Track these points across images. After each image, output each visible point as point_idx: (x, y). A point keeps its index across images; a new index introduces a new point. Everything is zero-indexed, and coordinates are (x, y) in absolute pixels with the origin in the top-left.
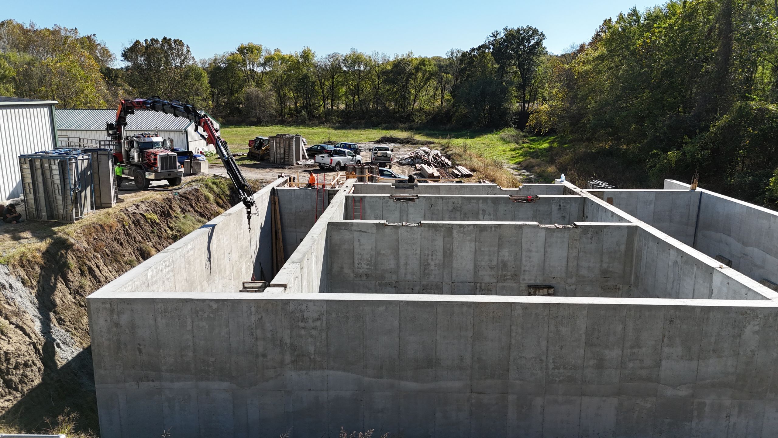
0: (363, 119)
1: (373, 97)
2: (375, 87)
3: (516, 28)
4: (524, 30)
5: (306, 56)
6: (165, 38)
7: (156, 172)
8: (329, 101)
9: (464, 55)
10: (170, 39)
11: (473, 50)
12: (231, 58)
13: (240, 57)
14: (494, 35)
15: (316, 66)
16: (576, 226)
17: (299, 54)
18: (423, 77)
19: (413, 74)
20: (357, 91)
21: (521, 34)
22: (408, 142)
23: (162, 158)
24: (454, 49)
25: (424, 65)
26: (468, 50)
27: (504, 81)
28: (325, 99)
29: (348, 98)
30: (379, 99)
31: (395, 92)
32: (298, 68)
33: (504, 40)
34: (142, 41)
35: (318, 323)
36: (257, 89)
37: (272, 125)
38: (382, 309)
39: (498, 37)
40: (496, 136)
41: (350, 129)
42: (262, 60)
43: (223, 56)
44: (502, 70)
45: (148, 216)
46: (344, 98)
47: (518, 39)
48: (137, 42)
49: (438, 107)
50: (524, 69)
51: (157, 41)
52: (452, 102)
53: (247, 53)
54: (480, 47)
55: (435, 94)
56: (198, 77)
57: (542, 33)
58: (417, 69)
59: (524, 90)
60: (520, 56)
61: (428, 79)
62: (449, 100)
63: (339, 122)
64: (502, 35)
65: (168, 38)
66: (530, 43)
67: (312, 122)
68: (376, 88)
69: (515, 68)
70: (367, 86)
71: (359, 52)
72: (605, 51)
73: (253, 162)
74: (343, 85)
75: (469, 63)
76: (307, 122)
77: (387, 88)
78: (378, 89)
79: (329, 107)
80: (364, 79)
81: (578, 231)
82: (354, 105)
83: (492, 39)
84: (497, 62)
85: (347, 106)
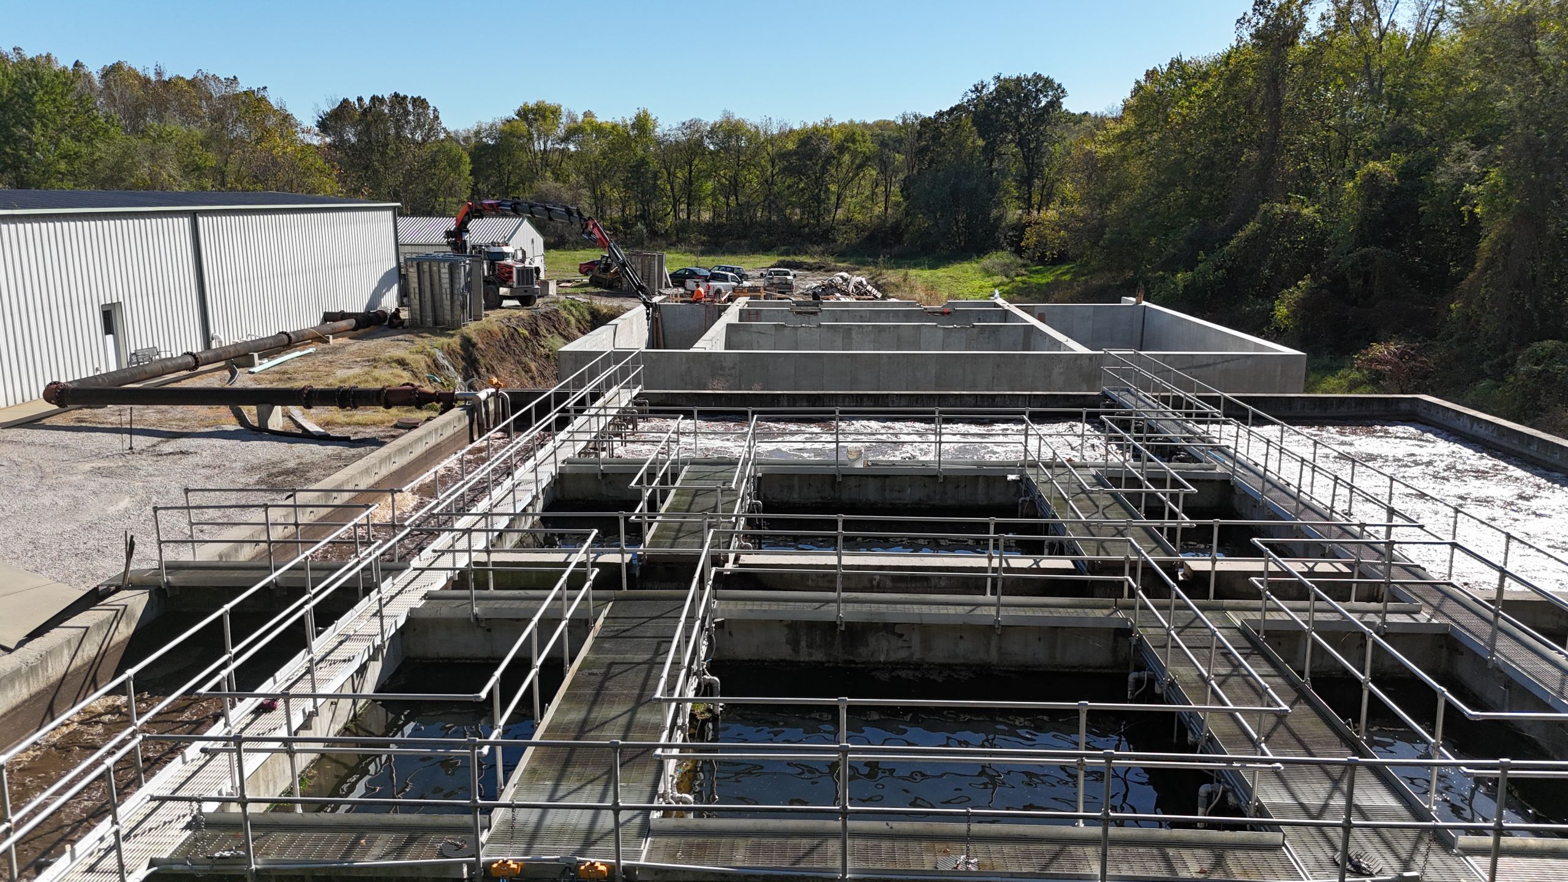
0: (745, 237)
1: (762, 198)
2: (766, 181)
3: (1014, 77)
4: (1029, 81)
5: (642, 124)
6: (396, 95)
7: (511, 287)
8: (683, 206)
9: (925, 123)
10: (405, 97)
11: (941, 114)
12: (507, 128)
13: (524, 127)
14: (977, 89)
15: (659, 143)
16: (974, 326)
17: (629, 122)
18: (852, 163)
19: (834, 158)
20: (734, 187)
21: (1023, 89)
22: (820, 268)
23: (518, 270)
24: (908, 112)
25: (854, 141)
26: (932, 115)
27: (996, 170)
28: (676, 203)
29: (717, 200)
30: (774, 202)
31: (802, 190)
32: (628, 146)
33: (994, 98)
34: (353, 99)
35: (733, 371)
36: (559, 185)
37: (584, 249)
38: (782, 359)
39: (985, 91)
40: (975, 265)
41: (723, 254)
42: (561, 132)
43: (491, 126)
44: (990, 151)
45: (520, 330)
46: (709, 200)
47: (1018, 96)
48: (345, 101)
49: (878, 217)
50: (1030, 150)
51: (382, 101)
52: (903, 207)
53: (536, 120)
54: (952, 110)
55: (873, 193)
56: (454, 164)
57: (1059, 86)
58: (841, 149)
59: (1030, 186)
60: (1021, 125)
61: (861, 167)
62: (898, 204)
63: (703, 244)
64: (992, 88)
65: (402, 95)
66: (1039, 102)
67: (654, 243)
68: (768, 183)
69: (1013, 148)
70: (752, 179)
71: (737, 117)
72: (1132, 125)
73: (599, 290)
74: (708, 177)
75: (935, 138)
76: (645, 243)
77: (789, 181)
78: (772, 184)
79: (683, 215)
80: (746, 165)
81: (975, 331)
82: (729, 213)
83: (974, 96)
84: (981, 135)
85: (716, 214)
